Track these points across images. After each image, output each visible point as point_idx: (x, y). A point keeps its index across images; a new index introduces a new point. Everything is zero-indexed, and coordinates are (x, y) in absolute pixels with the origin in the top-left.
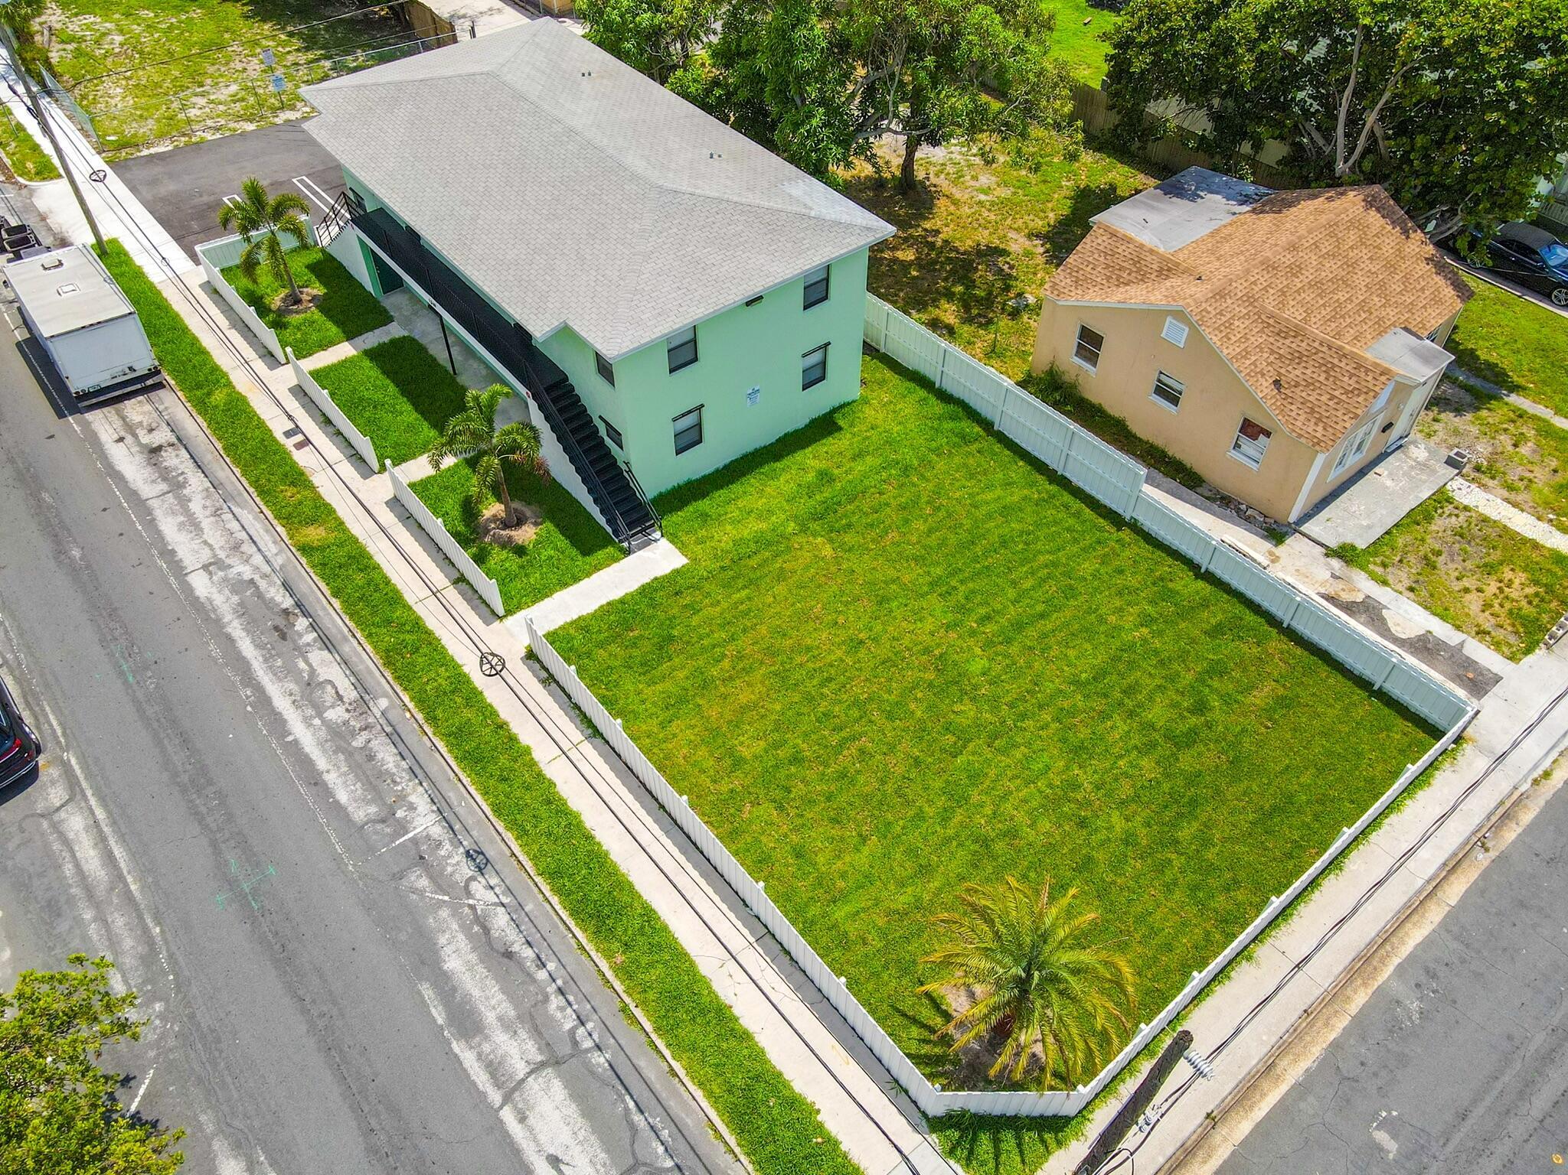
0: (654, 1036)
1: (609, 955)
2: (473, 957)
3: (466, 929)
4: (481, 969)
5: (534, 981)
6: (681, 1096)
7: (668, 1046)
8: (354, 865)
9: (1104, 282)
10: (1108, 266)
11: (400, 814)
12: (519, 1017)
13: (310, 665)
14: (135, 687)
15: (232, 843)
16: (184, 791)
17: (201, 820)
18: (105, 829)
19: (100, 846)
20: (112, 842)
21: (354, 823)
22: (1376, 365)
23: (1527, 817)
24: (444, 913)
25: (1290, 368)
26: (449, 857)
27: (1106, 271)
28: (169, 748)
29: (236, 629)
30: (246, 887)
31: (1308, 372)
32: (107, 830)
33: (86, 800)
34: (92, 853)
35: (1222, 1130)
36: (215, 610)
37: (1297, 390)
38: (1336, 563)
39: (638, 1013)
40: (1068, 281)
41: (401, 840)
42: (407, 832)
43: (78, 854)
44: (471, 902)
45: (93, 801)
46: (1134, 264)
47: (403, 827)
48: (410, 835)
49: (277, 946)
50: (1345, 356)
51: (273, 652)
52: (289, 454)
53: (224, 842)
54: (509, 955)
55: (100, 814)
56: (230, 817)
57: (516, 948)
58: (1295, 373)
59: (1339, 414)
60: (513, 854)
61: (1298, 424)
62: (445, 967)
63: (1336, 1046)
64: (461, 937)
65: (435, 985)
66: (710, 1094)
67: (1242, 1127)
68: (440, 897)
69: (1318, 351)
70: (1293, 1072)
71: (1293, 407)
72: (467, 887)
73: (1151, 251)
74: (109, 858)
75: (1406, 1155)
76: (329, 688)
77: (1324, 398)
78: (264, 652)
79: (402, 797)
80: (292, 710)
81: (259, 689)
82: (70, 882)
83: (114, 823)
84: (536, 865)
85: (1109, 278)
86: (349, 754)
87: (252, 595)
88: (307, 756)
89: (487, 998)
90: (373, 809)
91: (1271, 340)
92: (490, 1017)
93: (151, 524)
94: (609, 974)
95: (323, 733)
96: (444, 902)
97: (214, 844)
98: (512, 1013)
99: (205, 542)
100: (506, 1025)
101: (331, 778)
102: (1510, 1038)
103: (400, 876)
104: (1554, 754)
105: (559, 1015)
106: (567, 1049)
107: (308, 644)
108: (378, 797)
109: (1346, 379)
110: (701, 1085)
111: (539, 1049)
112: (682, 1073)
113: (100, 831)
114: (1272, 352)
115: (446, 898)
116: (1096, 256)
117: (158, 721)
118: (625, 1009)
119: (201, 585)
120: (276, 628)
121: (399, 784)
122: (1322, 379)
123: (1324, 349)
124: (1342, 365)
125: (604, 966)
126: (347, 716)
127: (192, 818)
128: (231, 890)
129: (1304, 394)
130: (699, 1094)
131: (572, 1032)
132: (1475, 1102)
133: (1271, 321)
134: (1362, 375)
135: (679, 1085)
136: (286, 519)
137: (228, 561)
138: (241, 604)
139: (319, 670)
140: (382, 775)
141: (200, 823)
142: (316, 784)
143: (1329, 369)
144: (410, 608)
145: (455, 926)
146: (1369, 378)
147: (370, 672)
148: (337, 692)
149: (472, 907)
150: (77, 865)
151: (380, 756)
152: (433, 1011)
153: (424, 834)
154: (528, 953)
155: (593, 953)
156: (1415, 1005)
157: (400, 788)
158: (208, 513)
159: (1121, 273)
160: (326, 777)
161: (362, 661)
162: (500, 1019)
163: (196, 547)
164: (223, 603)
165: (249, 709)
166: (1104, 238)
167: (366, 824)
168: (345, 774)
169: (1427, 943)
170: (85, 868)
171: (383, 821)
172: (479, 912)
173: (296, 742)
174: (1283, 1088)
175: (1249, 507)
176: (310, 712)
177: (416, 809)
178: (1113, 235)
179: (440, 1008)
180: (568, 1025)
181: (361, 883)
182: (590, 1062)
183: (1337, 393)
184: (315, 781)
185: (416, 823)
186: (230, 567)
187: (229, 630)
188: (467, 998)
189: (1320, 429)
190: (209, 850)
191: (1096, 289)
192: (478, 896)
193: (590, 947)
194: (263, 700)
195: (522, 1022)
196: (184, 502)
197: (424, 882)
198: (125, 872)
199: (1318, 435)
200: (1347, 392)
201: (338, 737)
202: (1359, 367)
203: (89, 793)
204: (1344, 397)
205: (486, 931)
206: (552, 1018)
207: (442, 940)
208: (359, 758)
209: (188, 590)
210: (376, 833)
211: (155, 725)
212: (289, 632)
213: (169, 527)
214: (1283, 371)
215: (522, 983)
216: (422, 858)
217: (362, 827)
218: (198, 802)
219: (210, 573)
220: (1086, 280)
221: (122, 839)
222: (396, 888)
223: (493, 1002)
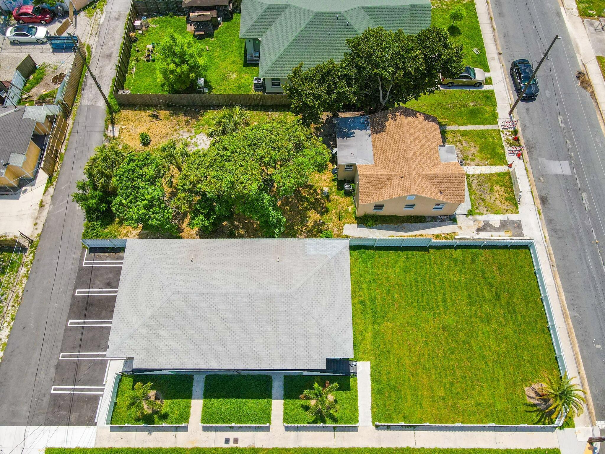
9: (375, 191)
10: (372, 186)
22: (459, 174)
23: (552, 252)
25: (440, 187)
27: (373, 188)
31: (445, 185)
35: (581, 372)
37: (446, 191)
38: (470, 217)
40: (365, 197)
46: (379, 181)
50: (451, 176)
52: (237, 448)
58: (443, 187)
59: (460, 191)
61: (453, 199)
63: (577, 336)
67: (582, 368)
69: (444, 178)
70: (577, 349)
71: (449, 196)
73: (381, 175)
75: (602, 345)
77: (454, 189)
85: (376, 189)
91: (431, 182)
102: (592, 305)
104: (542, 230)
109: (455, 181)
114: (433, 185)
116: (367, 185)
122: (450, 185)
123: (445, 177)
124: (452, 178)
129: (449, 191)
132: (600, 324)
133: (427, 177)
134: (458, 178)
143: (449, 181)
144: (336, 448)
146: (460, 178)
156: (577, 315)
159: (378, 186)
166: (365, 178)
169: (566, 297)
174: (579, 353)
175: (441, 216)
178: (366, 176)
183: (456, 186)
189: (458, 198)
191: (375, 194)
199: (459, 199)
200: (458, 185)
202: (456, 177)
204: (458, 186)
214: (439, 188)
220: (369, 193)
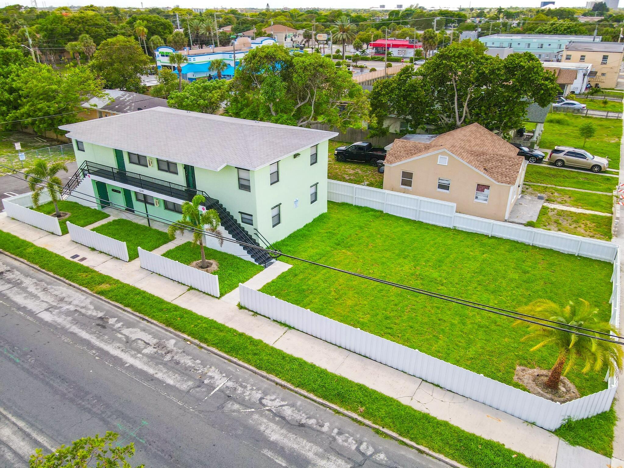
0: (401, 438)
1: (355, 411)
2: (284, 431)
3: (273, 420)
4: (291, 435)
5: (323, 433)
6: (432, 462)
7: (412, 439)
8: (193, 408)
11: (206, 382)
12: (325, 451)
13: (125, 335)
14: (22, 363)
15: (115, 417)
16: (72, 401)
17: (90, 411)
18: (27, 430)
19: (27, 439)
20: (34, 435)
21: (183, 391)
22: (516, 157)
24: (256, 416)
25: (487, 164)
26: (244, 393)
27: (405, 152)
28: (55, 384)
29: (75, 329)
30: (133, 434)
31: (494, 164)
32: (28, 430)
33: (8, 419)
34: (22, 444)
36: (59, 325)
37: (493, 170)
39: (385, 430)
40: (392, 158)
41: (213, 392)
42: (215, 388)
43: (13, 447)
44: (267, 408)
45: (14, 419)
46: (415, 148)
47: (211, 387)
48: (217, 389)
49: (167, 457)
50: (503, 156)
51: (101, 334)
52: (77, 264)
53: (108, 417)
54: (302, 425)
55: (21, 424)
56: (108, 406)
57: (303, 421)
58: (490, 165)
59: (512, 173)
60: (277, 384)
61: (499, 179)
62: (271, 439)
64: (271, 424)
65: (270, 449)
66: (447, 455)
68: (250, 410)
69: (494, 157)
71: (495, 175)
72: (261, 403)
74: (36, 443)
76: (140, 341)
78: (96, 335)
79: (204, 375)
80: (123, 354)
81: (99, 349)
82: (13, 462)
83: (32, 425)
84: (293, 384)
85: (407, 154)
86: (165, 364)
87: (79, 315)
88: (141, 370)
89: (303, 447)
90: (190, 383)
91: (476, 158)
92: (310, 455)
93: (8, 299)
94: (360, 418)
95: (145, 359)
96: (253, 412)
97: (103, 420)
98: (321, 450)
99: (43, 301)
100: (322, 457)
101: (160, 376)
103: (222, 407)
105: (346, 444)
106: (360, 458)
107: (119, 328)
108: (190, 378)
109: (508, 162)
110: (440, 452)
111: (346, 462)
112: (426, 450)
113: (24, 432)
114: (478, 161)
115: (253, 410)
116: (399, 149)
117: (42, 374)
118: (377, 432)
119: (47, 317)
120: (98, 325)
121: (199, 370)
122: (499, 164)
123: (496, 156)
124: (504, 159)
125: (355, 416)
126: (155, 350)
127: (83, 411)
128: (124, 438)
129: (496, 170)
130: (441, 456)
131: (358, 449)
133: (473, 153)
134: (513, 160)
135: (428, 457)
136: (87, 285)
137: (59, 306)
138: (74, 319)
139: (130, 336)
140: (187, 368)
141: (89, 413)
142: (152, 380)
143: (500, 161)
144: (170, 303)
145: (265, 421)
146: (516, 160)
147: (160, 331)
148: (145, 342)
149: (269, 410)
150: (15, 453)
151: (182, 361)
152: (277, 461)
153: (225, 386)
154: (312, 422)
155: (346, 412)
157: (200, 371)
158: (40, 290)
159: (411, 151)
160: (156, 376)
161: (153, 328)
162: (316, 454)
163: (38, 304)
164: (64, 322)
165: (97, 358)
166: (400, 143)
167: (190, 390)
168: (166, 372)
170: (20, 452)
171: (199, 386)
172: (275, 412)
173: (131, 366)
176: (133, 352)
177: (214, 378)
178: (403, 141)
179: (280, 459)
180: (354, 447)
181: (201, 415)
182: (376, 460)
183: (507, 167)
184: (152, 379)
185: (217, 384)
186: (61, 307)
187: (71, 330)
188: (292, 450)
189: (508, 179)
190: (101, 423)
192: (269, 405)
193: (342, 410)
194: (104, 354)
195: (329, 452)
196: (25, 290)
197: (236, 406)
198: (49, 447)
199: (508, 181)
201: (153, 359)
203: (10, 416)
205: (283, 418)
206: (343, 446)
207: (262, 428)
208: (172, 365)
209: (41, 320)
210: (197, 392)
211: (41, 377)
212: (106, 325)
213: (19, 299)
214: (485, 165)
215: (317, 435)
216: (229, 396)
217: (189, 391)
218: (83, 403)
219: (50, 311)
220: (399, 156)
221: (41, 432)
222: (223, 412)
223: (307, 448)
